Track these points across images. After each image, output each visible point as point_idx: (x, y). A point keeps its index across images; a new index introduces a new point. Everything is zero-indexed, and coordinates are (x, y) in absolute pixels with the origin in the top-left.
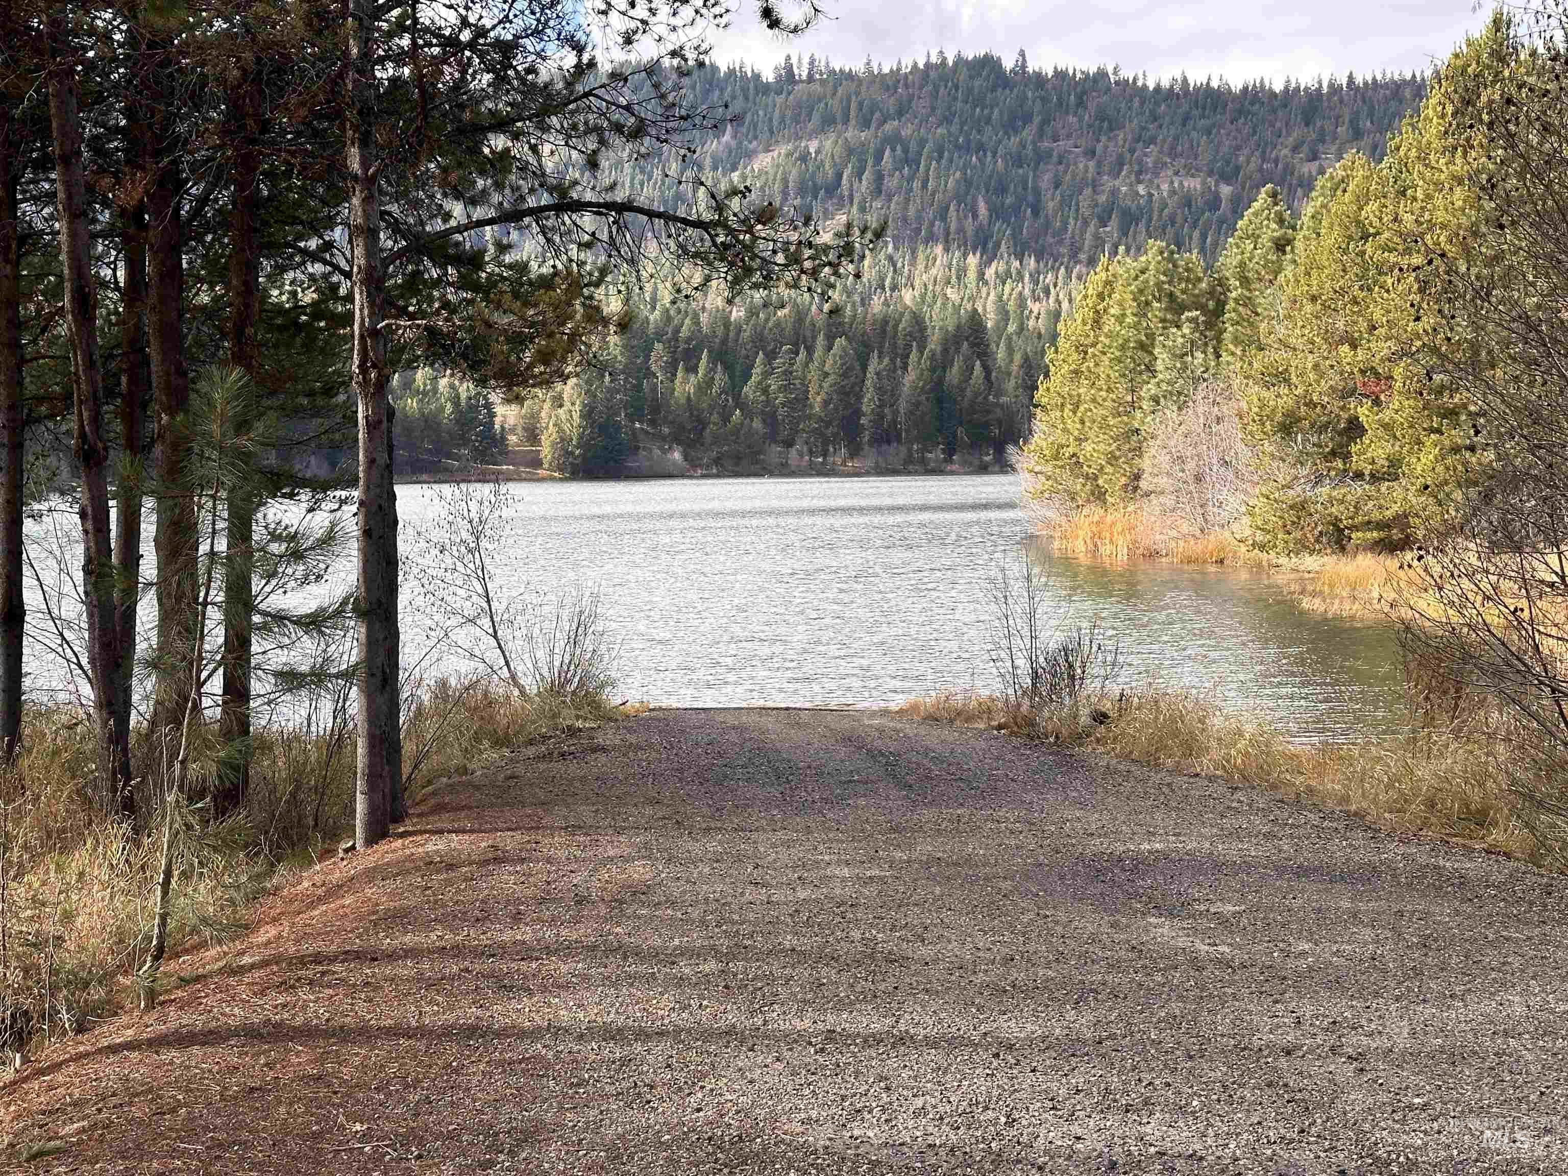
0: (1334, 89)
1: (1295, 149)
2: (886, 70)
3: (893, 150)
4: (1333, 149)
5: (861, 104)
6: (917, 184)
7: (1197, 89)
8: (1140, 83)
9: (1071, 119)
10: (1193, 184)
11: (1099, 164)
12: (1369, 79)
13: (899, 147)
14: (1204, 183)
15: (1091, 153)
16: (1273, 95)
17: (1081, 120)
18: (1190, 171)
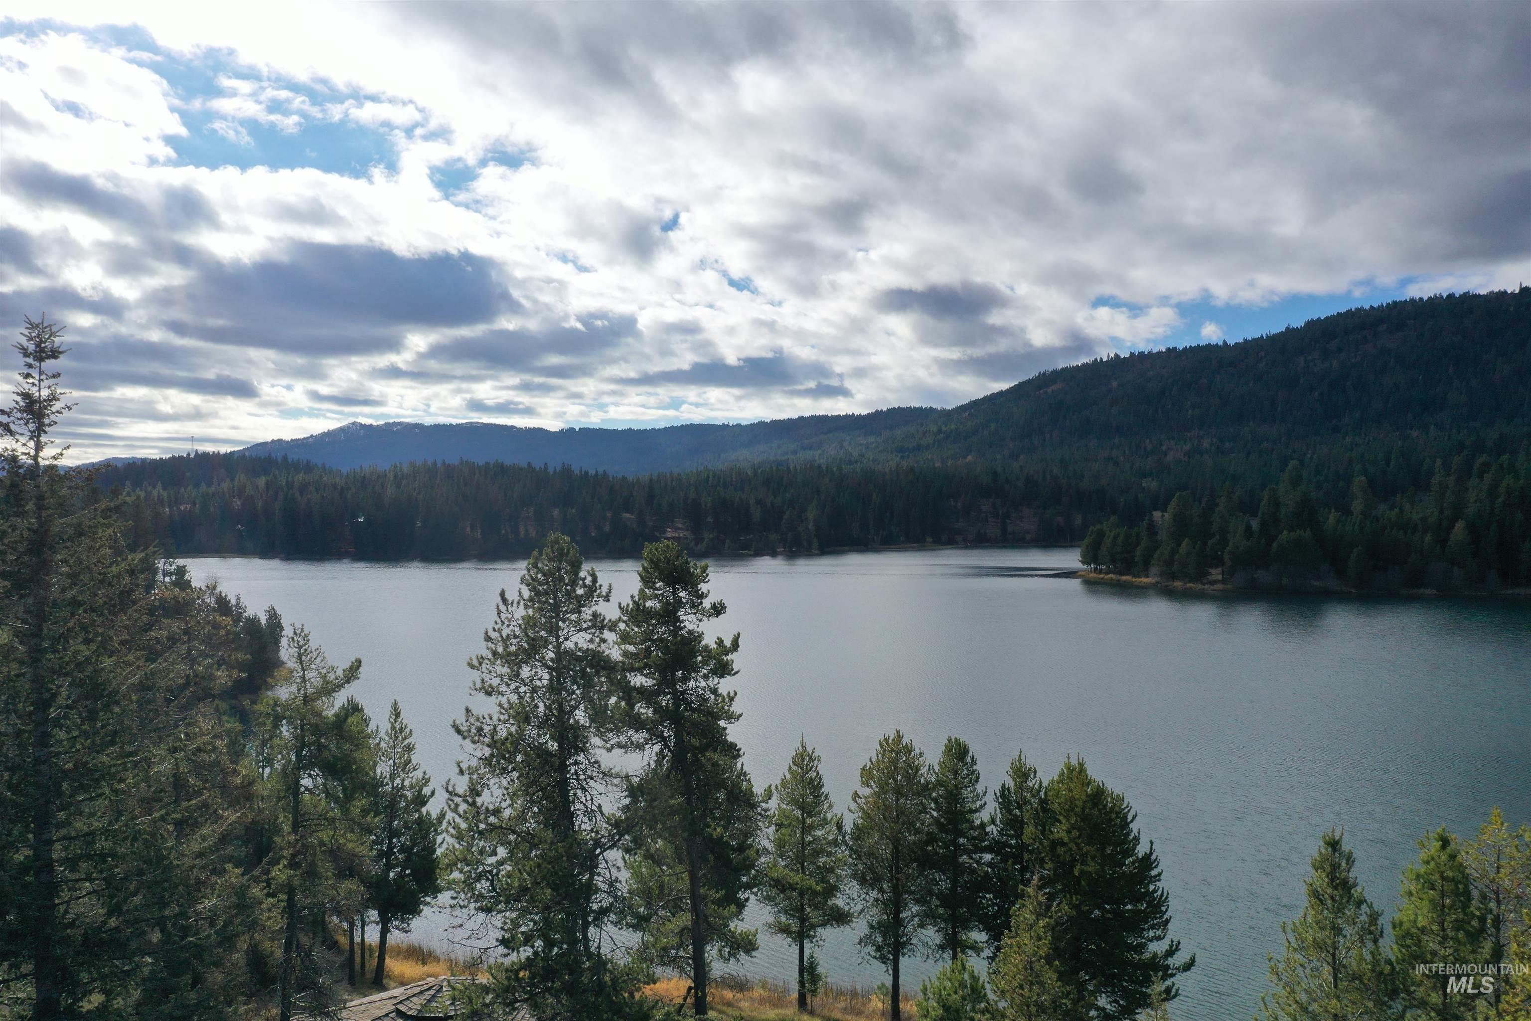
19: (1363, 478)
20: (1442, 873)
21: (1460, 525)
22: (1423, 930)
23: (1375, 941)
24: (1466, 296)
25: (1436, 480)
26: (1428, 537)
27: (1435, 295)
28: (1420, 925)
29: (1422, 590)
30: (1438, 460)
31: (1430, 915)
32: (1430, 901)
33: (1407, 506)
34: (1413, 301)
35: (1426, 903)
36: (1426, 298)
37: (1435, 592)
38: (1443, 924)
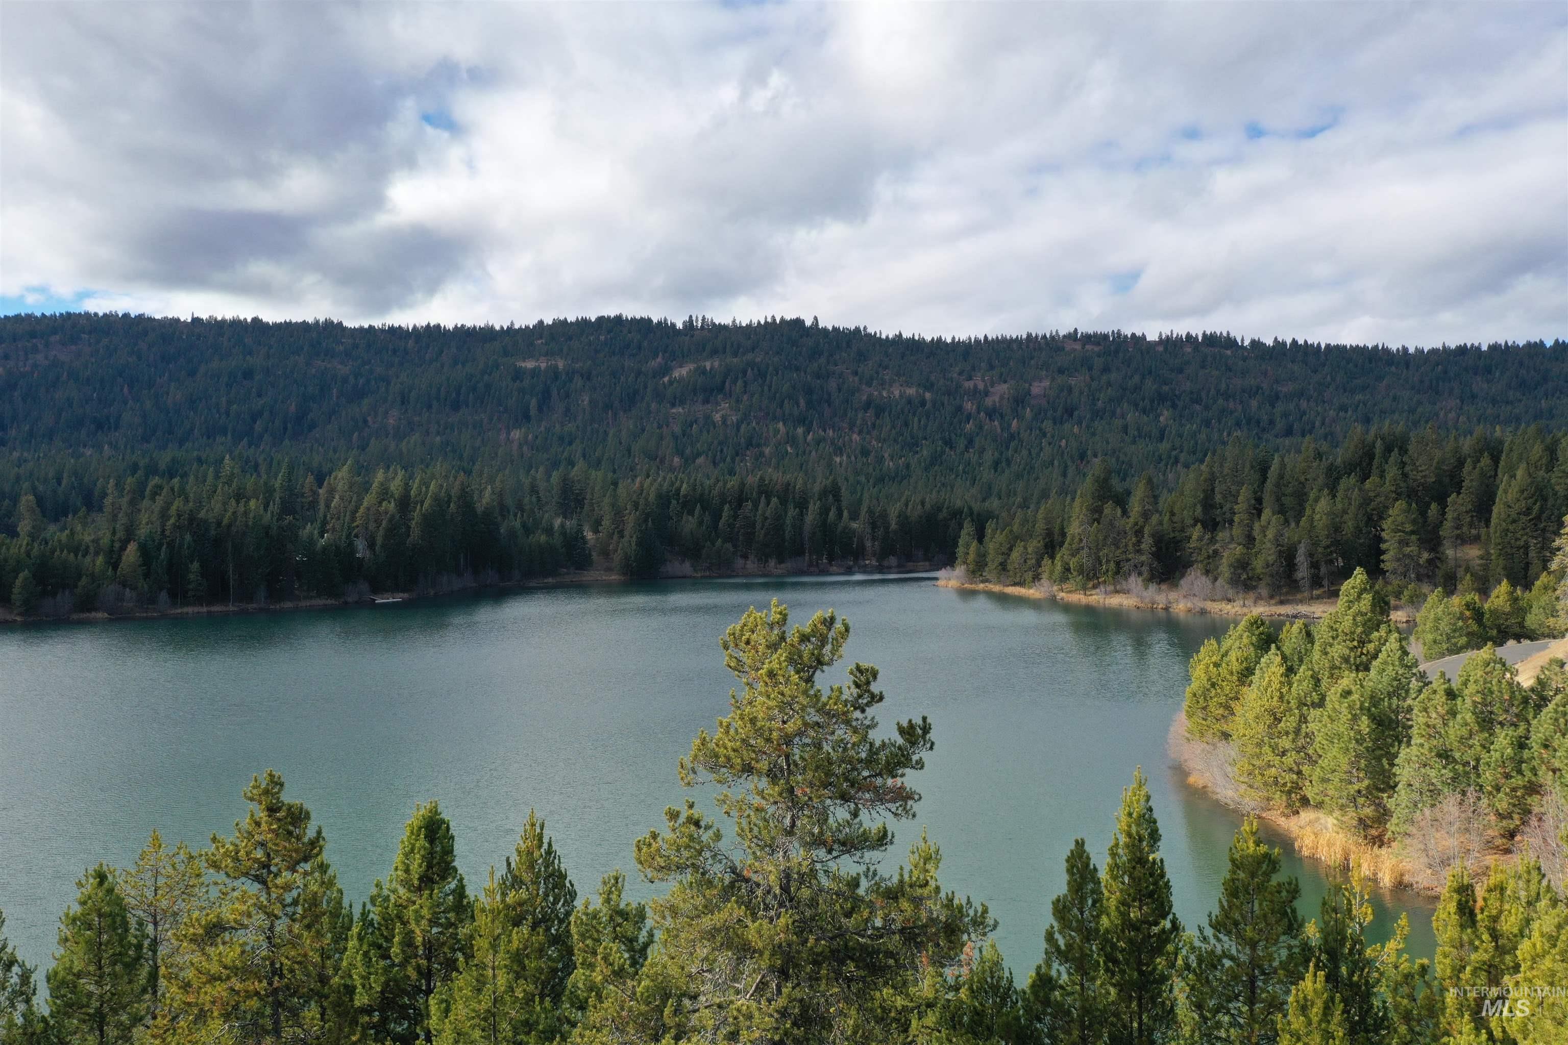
0: (977, 341)
1: (960, 374)
2: (744, 325)
3: (752, 369)
4: (979, 374)
5: (732, 345)
6: (766, 388)
7: (908, 340)
8: (878, 335)
9: (844, 354)
10: (911, 391)
11: (860, 380)
12: (994, 337)
13: (755, 369)
14: (917, 392)
15: (856, 373)
16: (945, 343)
17: (849, 355)
18: (908, 384)
19: (31, 497)
20: (100, 910)
21: (132, 547)
22: (79, 975)
23: (28, 1001)
24: (141, 318)
25: (108, 501)
26: (100, 560)
27: (111, 312)
28: (75, 971)
29: (93, 614)
30: (111, 480)
31: (86, 957)
32: (86, 943)
33: (79, 528)
34: (87, 314)
35: (82, 945)
36: (101, 314)
37: (106, 615)
38: (100, 961)
